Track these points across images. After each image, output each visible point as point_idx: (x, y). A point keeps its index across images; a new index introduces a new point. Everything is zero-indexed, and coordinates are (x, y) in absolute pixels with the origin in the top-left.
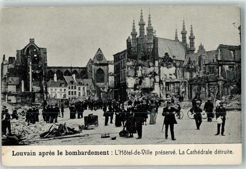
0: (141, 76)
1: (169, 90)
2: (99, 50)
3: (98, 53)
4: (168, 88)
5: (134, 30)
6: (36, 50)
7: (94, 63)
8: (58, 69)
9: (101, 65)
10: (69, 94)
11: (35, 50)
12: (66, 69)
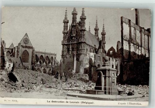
2: (26, 34)
3: (25, 37)
7: (21, 45)
9: (26, 47)
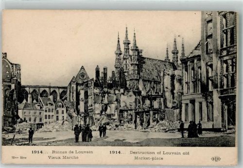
0: (107, 102)
1: (122, 117)
3: (81, 72)
4: (122, 115)
5: (119, 48)
6: (9, 66)
7: (77, 82)
8: (34, 88)
10: (46, 118)
11: (7, 66)
12: (43, 89)
